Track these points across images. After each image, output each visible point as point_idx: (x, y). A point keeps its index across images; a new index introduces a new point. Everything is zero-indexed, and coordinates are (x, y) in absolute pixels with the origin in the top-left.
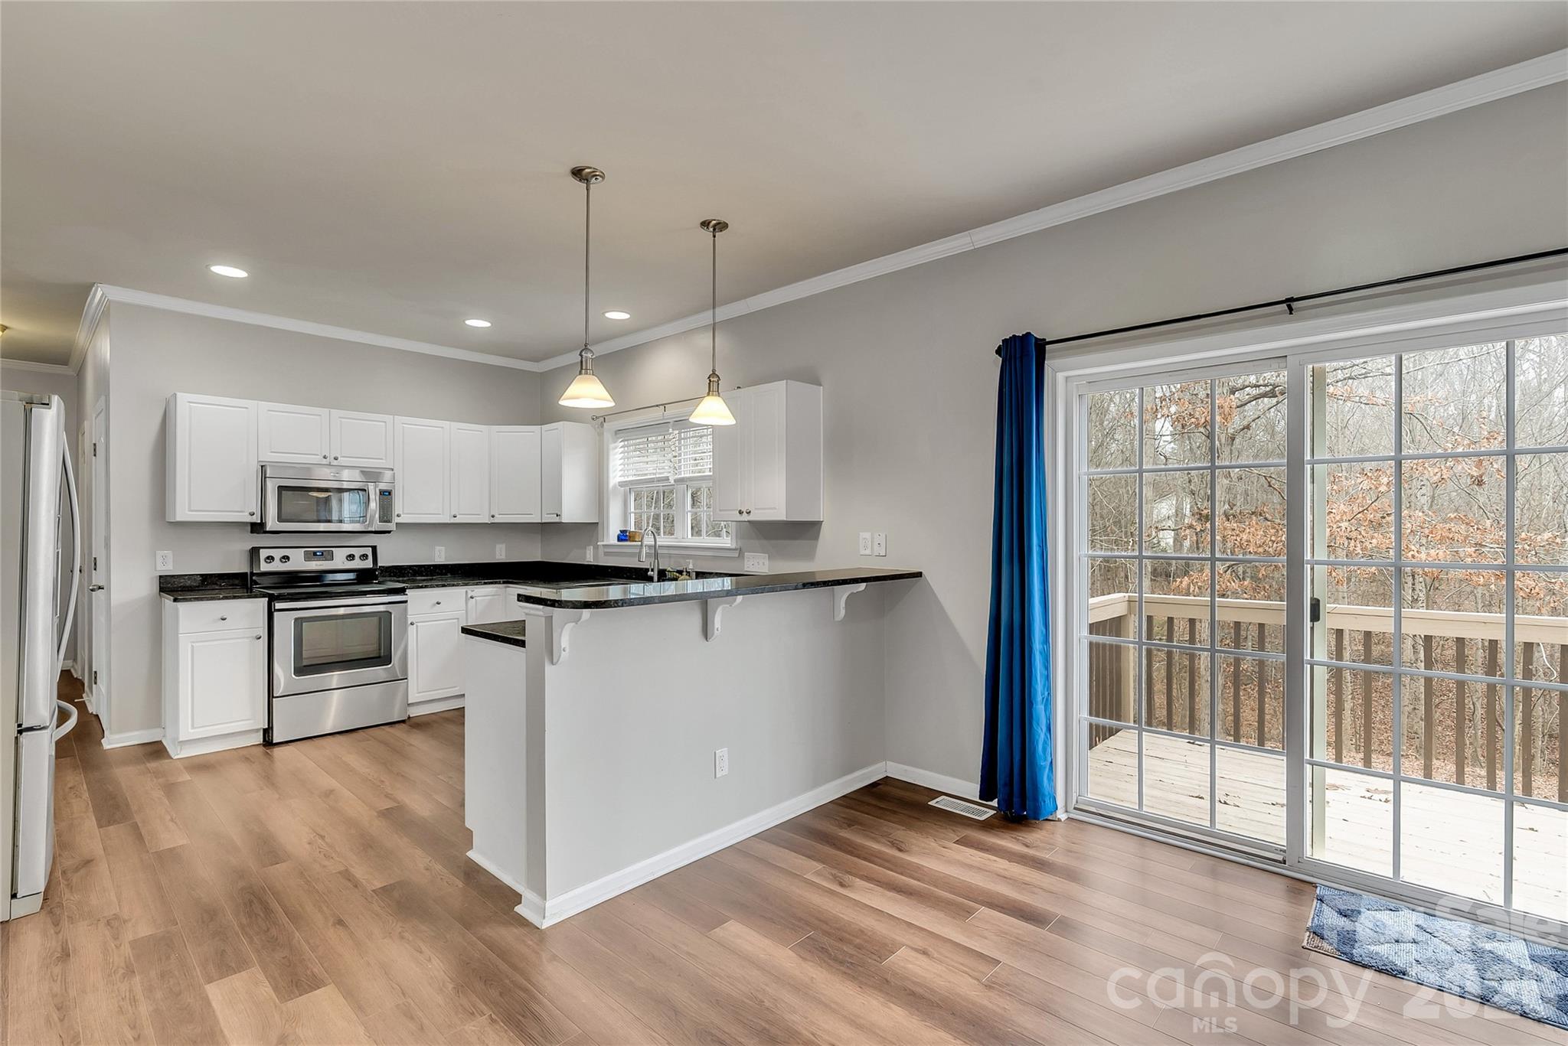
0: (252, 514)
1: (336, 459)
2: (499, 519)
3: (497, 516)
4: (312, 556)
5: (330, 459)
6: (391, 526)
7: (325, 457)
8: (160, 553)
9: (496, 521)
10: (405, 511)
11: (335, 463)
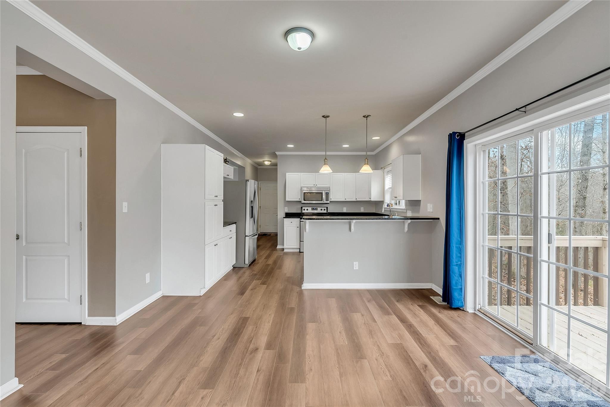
0: (299, 199)
1: (316, 185)
2: (358, 200)
3: (357, 199)
4: (313, 209)
5: (315, 185)
6: (329, 202)
7: (314, 185)
8: (285, 208)
9: (357, 200)
10: (332, 198)
11: (316, 186)
